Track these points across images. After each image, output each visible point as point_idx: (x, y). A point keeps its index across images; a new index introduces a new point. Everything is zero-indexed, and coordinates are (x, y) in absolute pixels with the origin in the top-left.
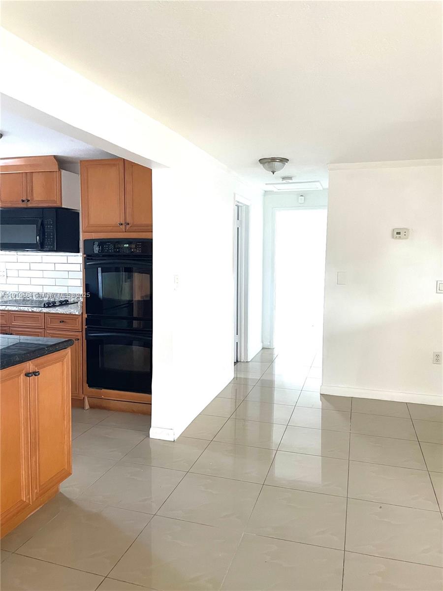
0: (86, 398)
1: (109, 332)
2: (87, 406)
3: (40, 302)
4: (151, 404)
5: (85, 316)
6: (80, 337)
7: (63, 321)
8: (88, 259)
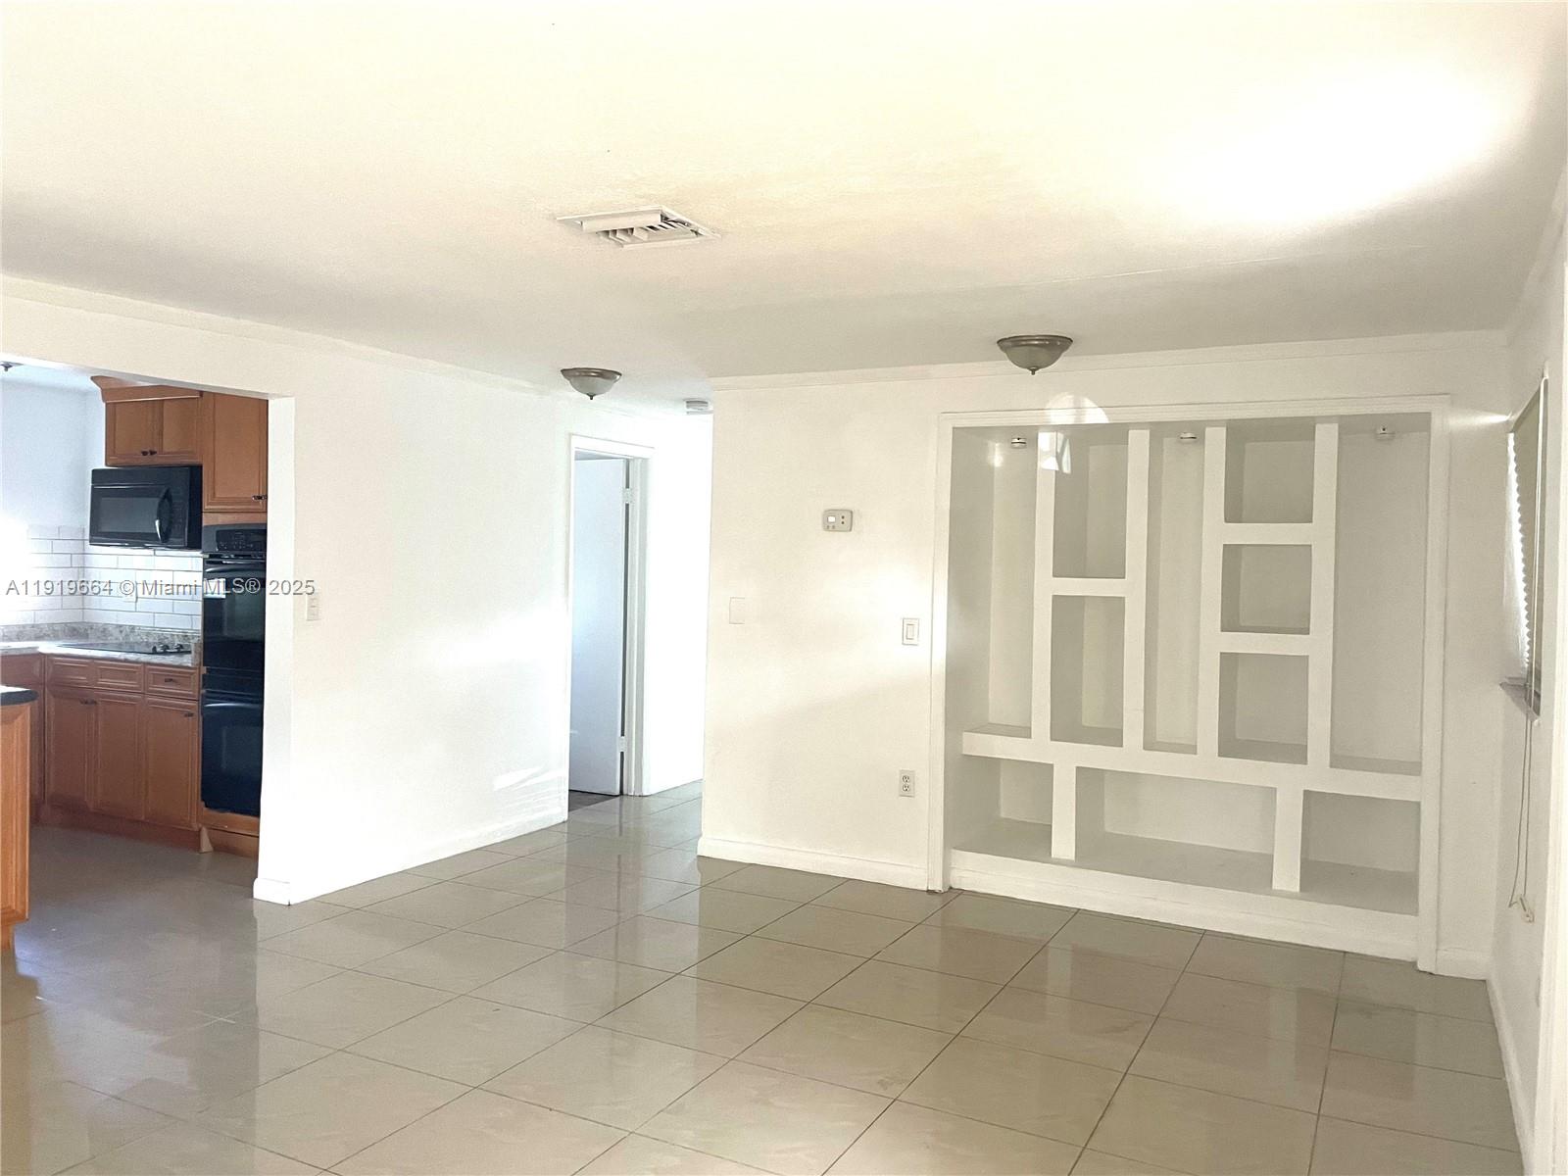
0: (204, 829)
1: (231, 700)
2: (206, 845)
3: (147, 644)
4: (258, 837)
5: (204, 670)
6: (195, 712)
7: (171, 680)
8: (209, 562)
